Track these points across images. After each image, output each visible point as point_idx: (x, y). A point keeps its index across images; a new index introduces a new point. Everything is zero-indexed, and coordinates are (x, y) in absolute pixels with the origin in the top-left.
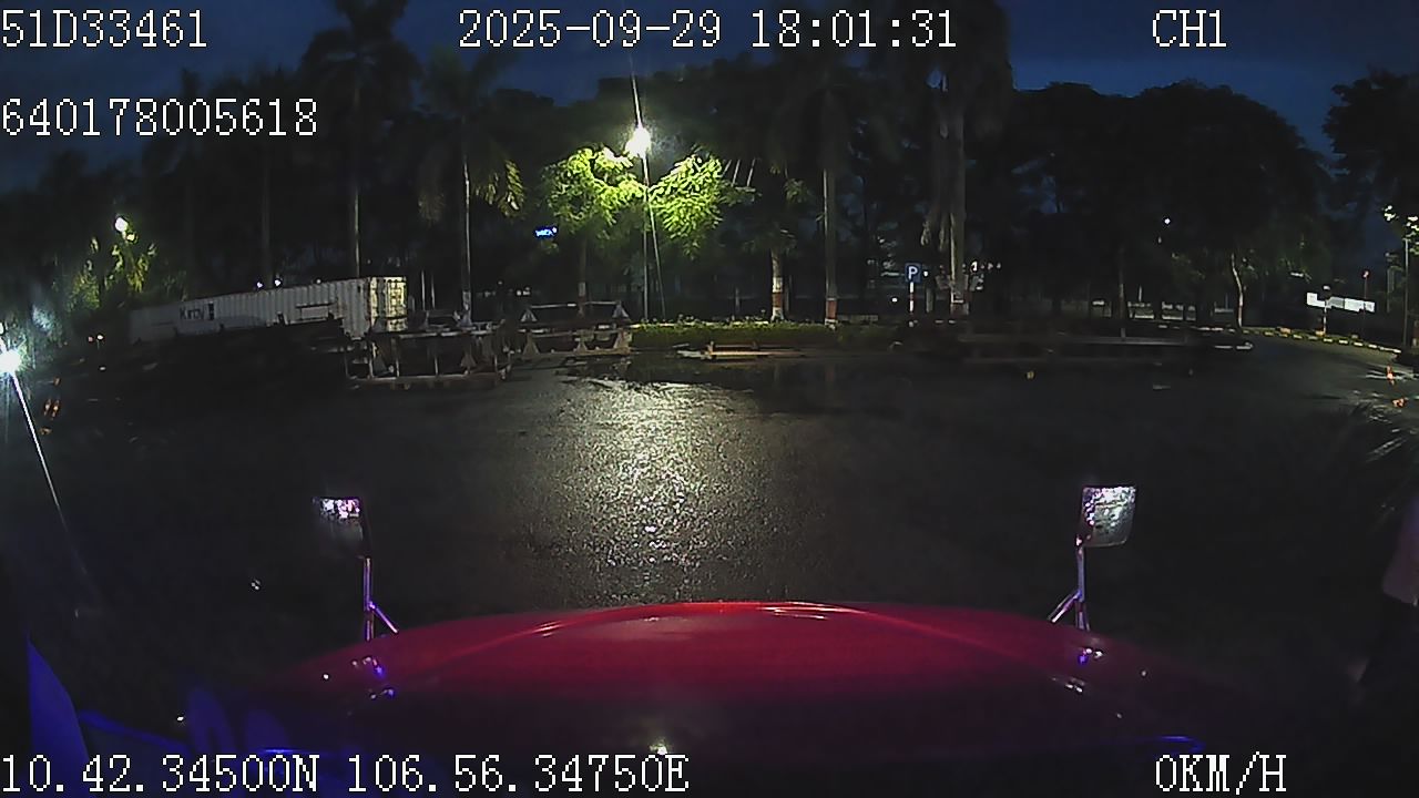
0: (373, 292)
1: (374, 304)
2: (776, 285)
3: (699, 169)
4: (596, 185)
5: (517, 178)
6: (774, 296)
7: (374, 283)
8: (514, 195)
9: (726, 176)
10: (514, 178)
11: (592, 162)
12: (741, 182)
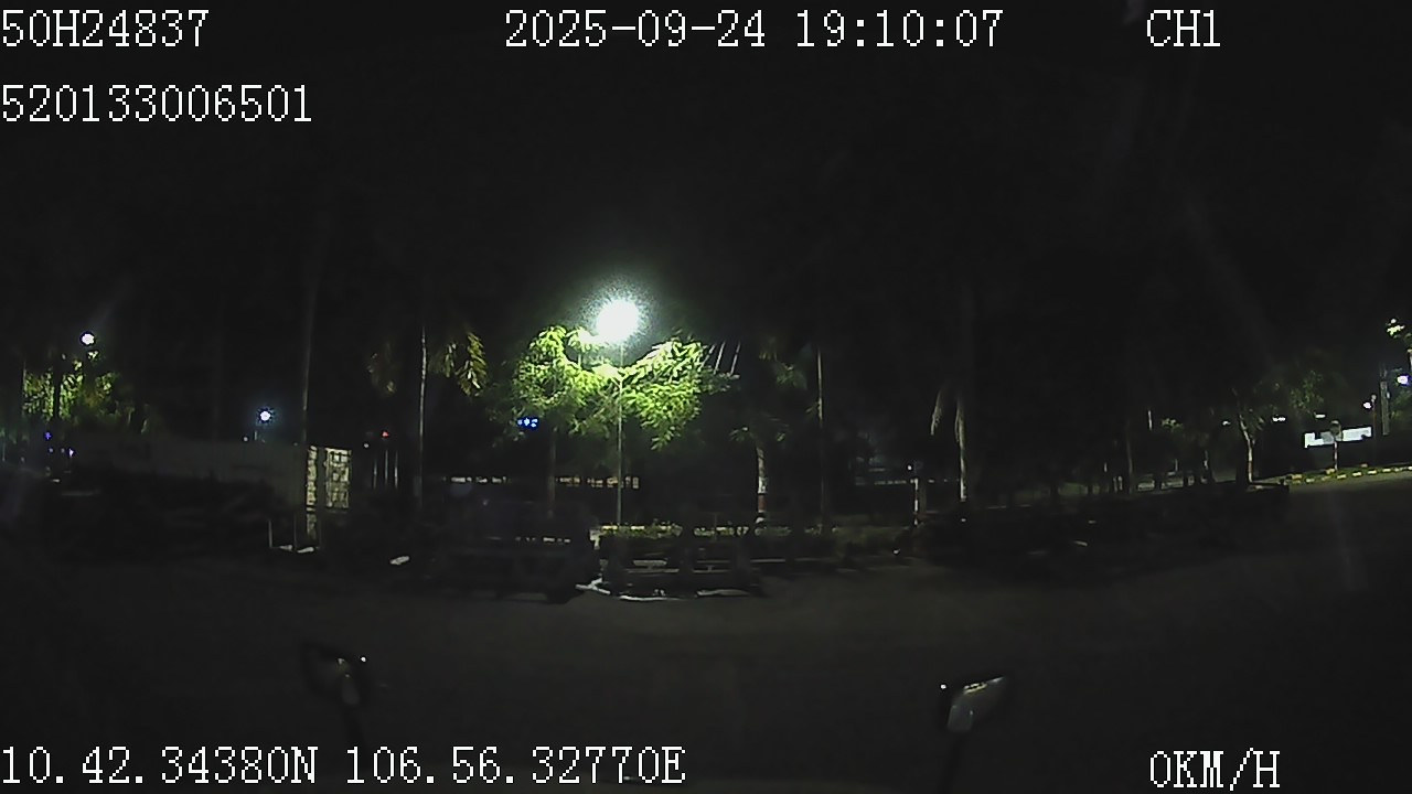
0: (311, 462)
1: (312, 477)
2: (761, 488)
3: (678, 354)
4: (567, 368)
5: (480, 353)
6: (761, 497)
7: (313, 455)
8: (476, 372)
9: (711, 363)
10: (476, 352)
11: (565, 340)
12: (724, 368)
